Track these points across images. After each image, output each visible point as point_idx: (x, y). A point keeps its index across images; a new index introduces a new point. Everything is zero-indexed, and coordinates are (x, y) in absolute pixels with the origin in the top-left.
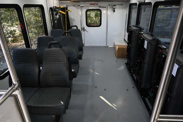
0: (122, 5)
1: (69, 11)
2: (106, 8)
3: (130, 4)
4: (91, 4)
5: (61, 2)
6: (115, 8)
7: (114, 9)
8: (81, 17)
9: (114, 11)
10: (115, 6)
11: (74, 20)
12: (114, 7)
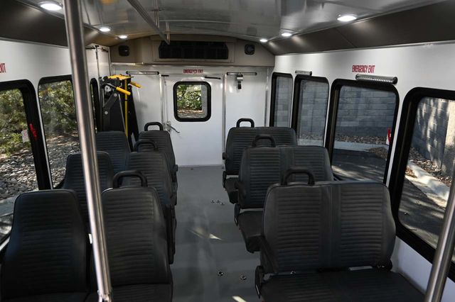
0: (256, 74)
1: (134, 85)
2: (221, 80)
3: (274, 73)
4: (186, 71)
5: (113, 63)
6: (242, 80)
7: (239, 82)
8: (163, 97)
9: (239, 87)
10: (242, 76)
11: (145, 106)
12: (238, 78)
